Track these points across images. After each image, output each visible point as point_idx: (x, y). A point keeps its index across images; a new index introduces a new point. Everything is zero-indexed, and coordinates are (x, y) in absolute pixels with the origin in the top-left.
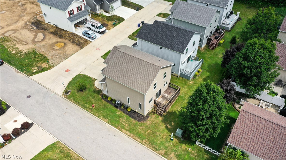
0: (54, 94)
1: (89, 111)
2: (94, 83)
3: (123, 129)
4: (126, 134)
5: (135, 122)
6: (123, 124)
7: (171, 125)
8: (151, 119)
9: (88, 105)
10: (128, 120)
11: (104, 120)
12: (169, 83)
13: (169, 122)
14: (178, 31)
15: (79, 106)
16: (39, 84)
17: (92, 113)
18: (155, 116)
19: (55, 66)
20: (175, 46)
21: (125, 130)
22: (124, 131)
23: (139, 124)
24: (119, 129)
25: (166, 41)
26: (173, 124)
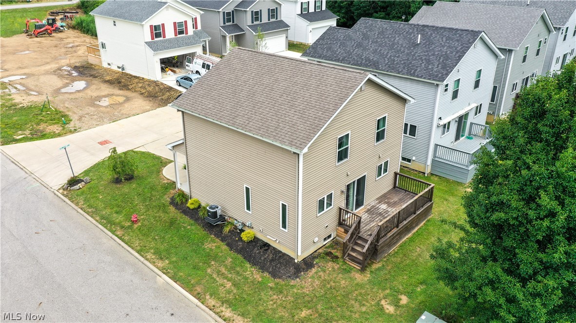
0: (38, 184)
1: (118, 233)
2: (162, 168)
3: (211, 296)
4: (217, 313)
5: (262, 277)
6: (218, 279)
7: (396, 303)
8: (321, 273)
9: (119, 218)
10: (238, 269)
11: (154, 263)
12: (396, 174)
13: (388, 291)
14: (429, 33)
15: (92, 217)
16: (13, 162)
17: (123, 240)
18: (336, 267)
19: (78, 132)
20: (417, 67)
21: (219, 298)
22: (212, 302)
23: (274, 286)
24: (198, 296)
25: (391, 56)
26: (404, 300)
